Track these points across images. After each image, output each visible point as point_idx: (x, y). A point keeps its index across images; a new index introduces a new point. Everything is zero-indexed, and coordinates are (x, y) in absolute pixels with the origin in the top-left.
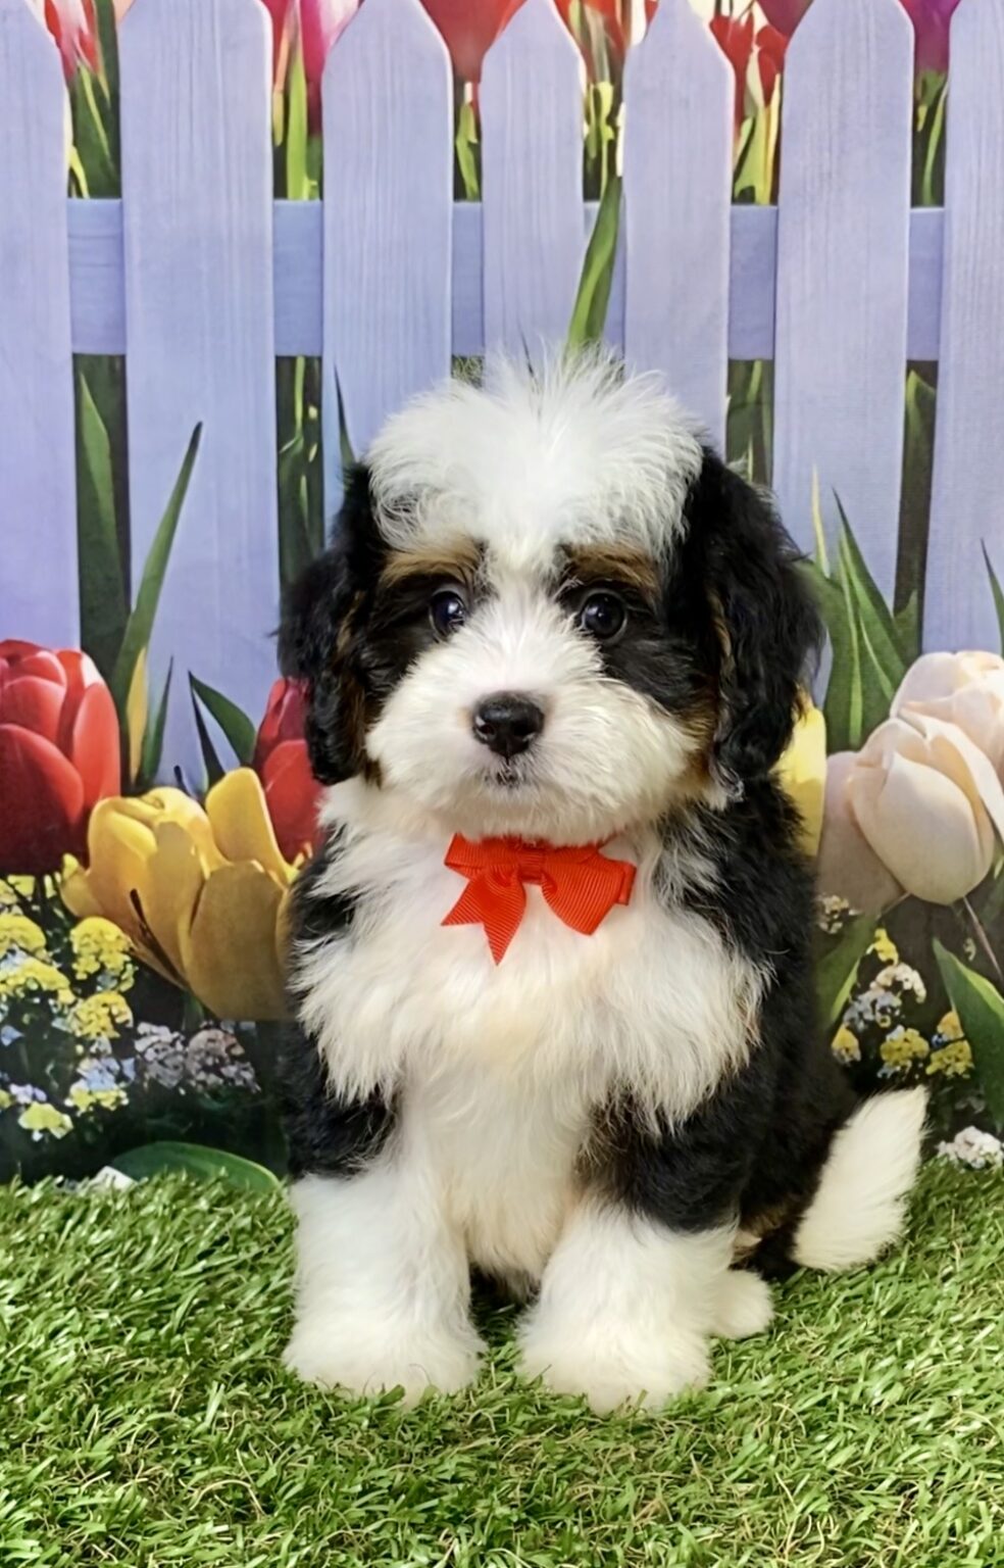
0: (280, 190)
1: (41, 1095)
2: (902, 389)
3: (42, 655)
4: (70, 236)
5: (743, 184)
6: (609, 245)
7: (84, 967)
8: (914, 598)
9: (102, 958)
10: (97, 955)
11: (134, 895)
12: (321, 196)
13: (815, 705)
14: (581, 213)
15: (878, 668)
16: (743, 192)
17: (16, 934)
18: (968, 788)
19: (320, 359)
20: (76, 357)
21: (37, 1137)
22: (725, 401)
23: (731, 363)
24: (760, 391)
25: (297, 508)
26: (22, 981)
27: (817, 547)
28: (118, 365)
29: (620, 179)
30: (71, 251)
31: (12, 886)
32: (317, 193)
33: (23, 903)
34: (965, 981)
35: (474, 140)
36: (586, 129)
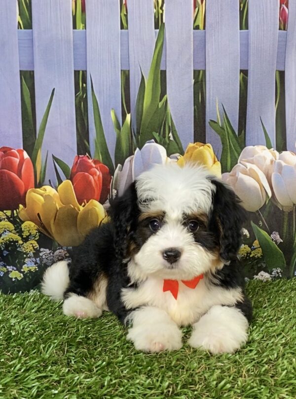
0: (75, 27)
1: (15, 268)
2: (239, 77)
3: (13, 150)
4: (19, 39)
5: (196, 24)
6: (161, 41)
7: (25, 234)
8: (243, 132)
9: (30, 232)
10: (29, 231)
11: (38, 214)
12: (86, 29)
13: (218, 160)
14: (155, 32)
15: (234, 150)
16: (196, 26)
17: (6, 226)
18: (258, 181)
19: (86, 71)
20: (20, 71)
21: (14, 280)
22: (193, 81)
23: (194, 71)
24: (202, 78)
25: (81, 110)
26: (8, 239)
27: (218, 119)
28: (32, 73)
29: (164, 23)
30: (19, 43)
31: (5, 213)
32: (84, 28)
33: (8, 218)
34: (260, 232)
35: (125, 13)
36: (155, 11)
